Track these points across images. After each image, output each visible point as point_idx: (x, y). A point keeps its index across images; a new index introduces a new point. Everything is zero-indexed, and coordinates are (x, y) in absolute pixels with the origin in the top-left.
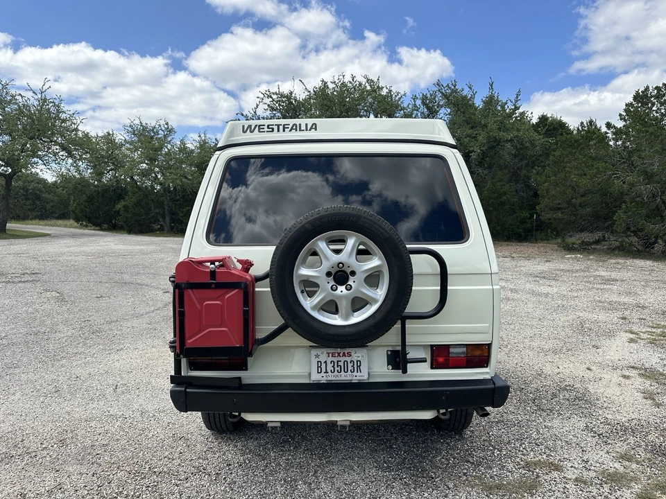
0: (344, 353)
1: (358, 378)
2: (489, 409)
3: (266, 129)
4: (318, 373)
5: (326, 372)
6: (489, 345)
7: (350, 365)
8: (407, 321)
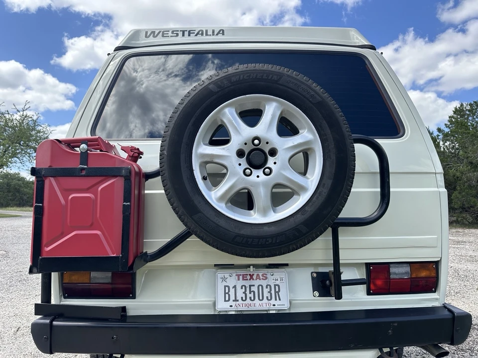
0: (258, 275)
1: (277, 307)
2: (446, 347)
3: (170, 34)
4: (225, 301)
5: (236, 300)
6: (437, 264)
7: (266, 291)
8: (341, 229)
